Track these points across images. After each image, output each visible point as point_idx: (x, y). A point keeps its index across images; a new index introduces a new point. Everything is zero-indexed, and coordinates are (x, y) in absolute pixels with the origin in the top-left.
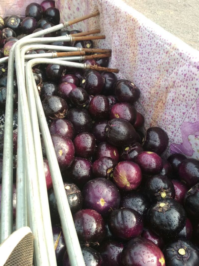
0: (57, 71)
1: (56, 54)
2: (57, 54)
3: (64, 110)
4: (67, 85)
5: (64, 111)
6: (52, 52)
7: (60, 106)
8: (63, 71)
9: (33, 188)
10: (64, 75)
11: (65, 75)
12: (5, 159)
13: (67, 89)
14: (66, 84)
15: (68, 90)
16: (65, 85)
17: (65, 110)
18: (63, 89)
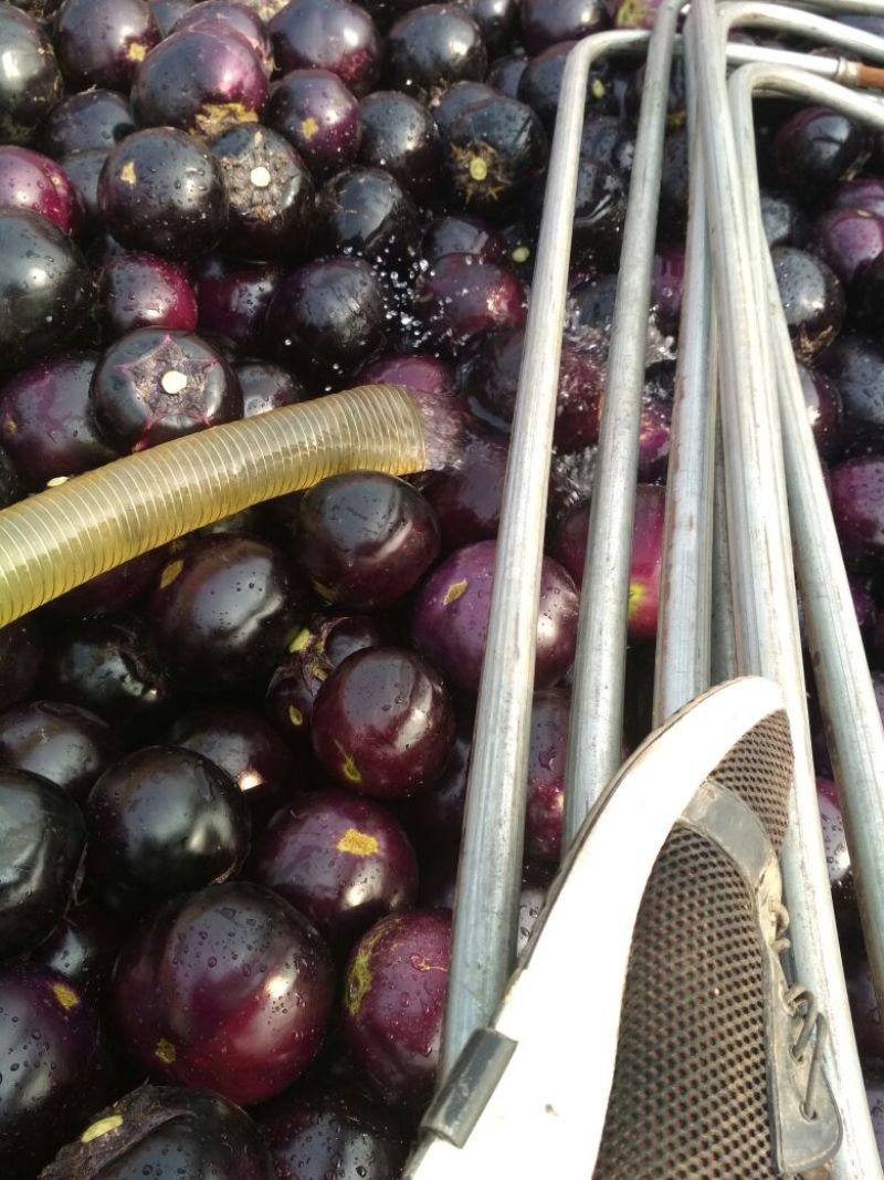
0: (833, 149)
1: (853, 69)
2: (861, 72)
3: (825, 328)
4: (866, 222)
5: (824, 333)
6: (838, 59)
7: (818, 304)
8: (855, 157)
9: (769, 562)
10: (850, 177)
11: (855, 178)
12: (615, 429)
13: (859, 240)
14: (864, 218)
15: (861, 248)
16: (858, 221)
17: (830, 328)
18: (840, 236)
